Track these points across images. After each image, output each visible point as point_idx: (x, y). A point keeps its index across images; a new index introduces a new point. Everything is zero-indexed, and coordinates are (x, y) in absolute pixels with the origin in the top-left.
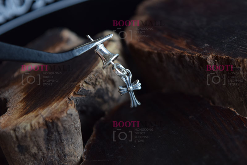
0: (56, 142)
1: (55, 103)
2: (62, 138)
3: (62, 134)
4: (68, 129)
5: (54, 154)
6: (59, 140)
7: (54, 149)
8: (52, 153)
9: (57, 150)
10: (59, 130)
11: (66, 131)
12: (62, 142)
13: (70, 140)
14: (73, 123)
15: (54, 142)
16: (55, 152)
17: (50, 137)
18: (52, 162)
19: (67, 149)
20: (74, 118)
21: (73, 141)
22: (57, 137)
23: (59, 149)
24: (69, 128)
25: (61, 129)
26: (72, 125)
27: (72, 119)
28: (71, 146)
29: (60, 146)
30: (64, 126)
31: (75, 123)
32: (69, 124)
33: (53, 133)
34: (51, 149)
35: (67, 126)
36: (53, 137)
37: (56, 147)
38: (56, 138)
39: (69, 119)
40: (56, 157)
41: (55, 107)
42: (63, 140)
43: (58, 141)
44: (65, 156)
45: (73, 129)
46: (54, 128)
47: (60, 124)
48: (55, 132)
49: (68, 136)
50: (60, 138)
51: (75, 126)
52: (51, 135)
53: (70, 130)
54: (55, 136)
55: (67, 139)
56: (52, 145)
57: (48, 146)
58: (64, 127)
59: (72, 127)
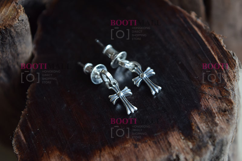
0: (10, 44)
1: (3, 9)
2: (15, 40)
3: (15, 37)
4: (20, 33)
5: (9, 55)
6: (13, 43)
7: (8, 51)
8: (7, 54)
9: (11, 51)
10: (12, 35)
11: (18, 34)
12: (15, 44)
13: (22, 41)
14: (24, 27)
15: (8, 45)
16: (9, 53)
17: (4, 41)
18: (7, 62)
19: (19, 49)
20: (25, 22)
21: (25, 41)
22: (11, 41)
23: (12, 50)
24: (21, 31)
25: (14, 34)
26: (23, 28)
27: (23, 24)
28: (23, 46)
29: (13, 48)
30: (17, 30)
31: (25, 27)
32: (21, 28)
33: (6, 38)
34: (5, 51)
35: (19, 30)
36: (7, 41)
37: (10, 48)
38: (9, 42)
39: (21, 25)
40: (10, 56)
41: (5, 13)
42: (16, 42)
43: (11, 44)
44: (18, 55)
45: (24, 31)
46: (7, 33)
47: (12, 30)
48: (9, 37)
49: (20, 38)
50: (13, 41)
51: (25, 29)
52: (5, 40)
53: (22, 33)
54: (9, 40)
55: (19, 41)
56: (6, 48)
57: (3, 49)
58: (17, 32)
59: (23, 31)
